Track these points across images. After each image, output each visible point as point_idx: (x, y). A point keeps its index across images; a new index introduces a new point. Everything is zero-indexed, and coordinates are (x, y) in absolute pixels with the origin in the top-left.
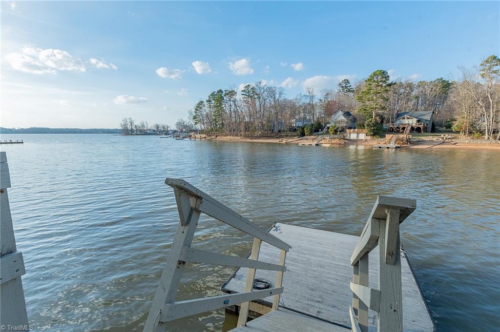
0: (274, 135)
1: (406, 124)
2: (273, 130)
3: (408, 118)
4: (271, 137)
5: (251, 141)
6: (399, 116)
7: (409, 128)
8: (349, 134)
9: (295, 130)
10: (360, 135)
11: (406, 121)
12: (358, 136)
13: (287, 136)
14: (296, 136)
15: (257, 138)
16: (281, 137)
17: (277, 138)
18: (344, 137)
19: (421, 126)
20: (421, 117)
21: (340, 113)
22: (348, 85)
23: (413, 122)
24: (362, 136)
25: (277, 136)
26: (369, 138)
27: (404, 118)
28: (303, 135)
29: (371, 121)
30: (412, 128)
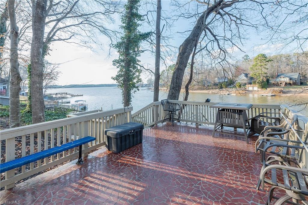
0: (205, 88)
1: (282, 81)
2: (204, 85)
3: (283, 78)
4: (203, 89)
5: (192, 92)
6: (278, 76)
7: (284, 83)
8: (248, 87)
9: (217, 85)
10: (254, 88)
11: (282, 79)
12: (253, 89)
13: (212, 88)
14: (217, 88)
15: (195, 90)
16: (208, 89)
17: (207, 90)
18: (245, 89)
19: (291, 82)
20: (291, 77)
21: (243, 75)
22: (248, 58)
23: (287, 80)
24: (256, 88)
25: (207, 89)
26: (260, 89)
27: (281, 78)
28: (221, 88)
29: (259, 81)
30: (286, 84)
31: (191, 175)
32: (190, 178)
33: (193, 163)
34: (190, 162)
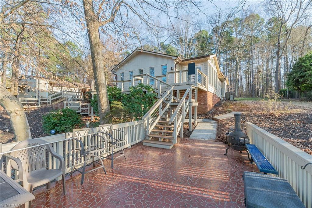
31: (146, 181)
32: (147, 179)
33: (141, 193)
34: (144, 195)
